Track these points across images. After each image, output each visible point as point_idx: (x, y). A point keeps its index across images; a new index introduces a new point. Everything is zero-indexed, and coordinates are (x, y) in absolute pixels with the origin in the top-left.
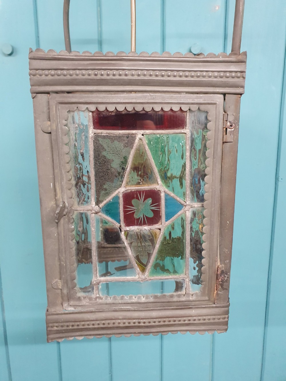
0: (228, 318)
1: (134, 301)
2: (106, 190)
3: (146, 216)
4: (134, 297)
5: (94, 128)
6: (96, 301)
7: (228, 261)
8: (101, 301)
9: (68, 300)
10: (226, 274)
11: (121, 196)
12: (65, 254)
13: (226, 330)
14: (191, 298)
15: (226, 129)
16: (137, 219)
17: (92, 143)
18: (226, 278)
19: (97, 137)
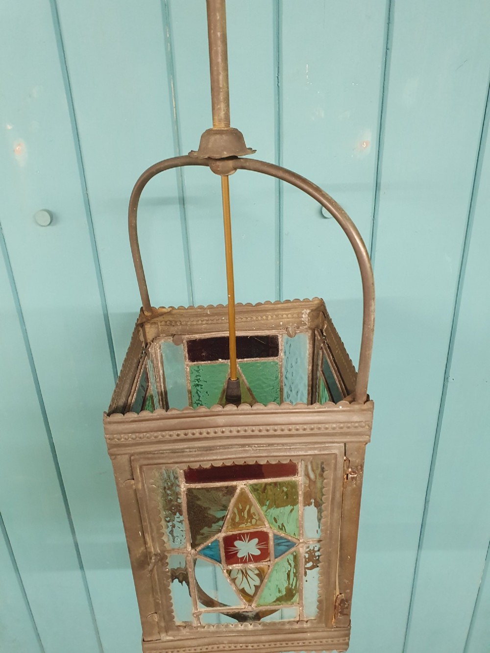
0: (349, 639)
1: (240, 629)
2: (202, 534)
3: (251, 555)
4: (240, 625)
5: (186, 483)
6: (197, 631)
7: (348, 591)
8: (203, 630)
9: (167, 632)
10: (347, 602)
11: (221, 540)
12: (161, 594)
13: (346, 649)
14: (305, 625)
15: (347, 475)
16: (240, 558)
17: (185, 496)
18: (346, 606)
19: (189, 491)
